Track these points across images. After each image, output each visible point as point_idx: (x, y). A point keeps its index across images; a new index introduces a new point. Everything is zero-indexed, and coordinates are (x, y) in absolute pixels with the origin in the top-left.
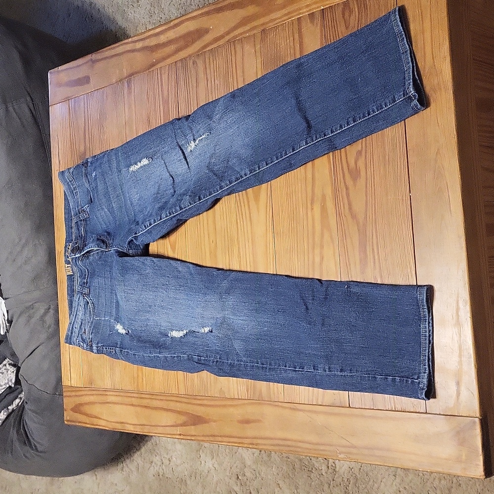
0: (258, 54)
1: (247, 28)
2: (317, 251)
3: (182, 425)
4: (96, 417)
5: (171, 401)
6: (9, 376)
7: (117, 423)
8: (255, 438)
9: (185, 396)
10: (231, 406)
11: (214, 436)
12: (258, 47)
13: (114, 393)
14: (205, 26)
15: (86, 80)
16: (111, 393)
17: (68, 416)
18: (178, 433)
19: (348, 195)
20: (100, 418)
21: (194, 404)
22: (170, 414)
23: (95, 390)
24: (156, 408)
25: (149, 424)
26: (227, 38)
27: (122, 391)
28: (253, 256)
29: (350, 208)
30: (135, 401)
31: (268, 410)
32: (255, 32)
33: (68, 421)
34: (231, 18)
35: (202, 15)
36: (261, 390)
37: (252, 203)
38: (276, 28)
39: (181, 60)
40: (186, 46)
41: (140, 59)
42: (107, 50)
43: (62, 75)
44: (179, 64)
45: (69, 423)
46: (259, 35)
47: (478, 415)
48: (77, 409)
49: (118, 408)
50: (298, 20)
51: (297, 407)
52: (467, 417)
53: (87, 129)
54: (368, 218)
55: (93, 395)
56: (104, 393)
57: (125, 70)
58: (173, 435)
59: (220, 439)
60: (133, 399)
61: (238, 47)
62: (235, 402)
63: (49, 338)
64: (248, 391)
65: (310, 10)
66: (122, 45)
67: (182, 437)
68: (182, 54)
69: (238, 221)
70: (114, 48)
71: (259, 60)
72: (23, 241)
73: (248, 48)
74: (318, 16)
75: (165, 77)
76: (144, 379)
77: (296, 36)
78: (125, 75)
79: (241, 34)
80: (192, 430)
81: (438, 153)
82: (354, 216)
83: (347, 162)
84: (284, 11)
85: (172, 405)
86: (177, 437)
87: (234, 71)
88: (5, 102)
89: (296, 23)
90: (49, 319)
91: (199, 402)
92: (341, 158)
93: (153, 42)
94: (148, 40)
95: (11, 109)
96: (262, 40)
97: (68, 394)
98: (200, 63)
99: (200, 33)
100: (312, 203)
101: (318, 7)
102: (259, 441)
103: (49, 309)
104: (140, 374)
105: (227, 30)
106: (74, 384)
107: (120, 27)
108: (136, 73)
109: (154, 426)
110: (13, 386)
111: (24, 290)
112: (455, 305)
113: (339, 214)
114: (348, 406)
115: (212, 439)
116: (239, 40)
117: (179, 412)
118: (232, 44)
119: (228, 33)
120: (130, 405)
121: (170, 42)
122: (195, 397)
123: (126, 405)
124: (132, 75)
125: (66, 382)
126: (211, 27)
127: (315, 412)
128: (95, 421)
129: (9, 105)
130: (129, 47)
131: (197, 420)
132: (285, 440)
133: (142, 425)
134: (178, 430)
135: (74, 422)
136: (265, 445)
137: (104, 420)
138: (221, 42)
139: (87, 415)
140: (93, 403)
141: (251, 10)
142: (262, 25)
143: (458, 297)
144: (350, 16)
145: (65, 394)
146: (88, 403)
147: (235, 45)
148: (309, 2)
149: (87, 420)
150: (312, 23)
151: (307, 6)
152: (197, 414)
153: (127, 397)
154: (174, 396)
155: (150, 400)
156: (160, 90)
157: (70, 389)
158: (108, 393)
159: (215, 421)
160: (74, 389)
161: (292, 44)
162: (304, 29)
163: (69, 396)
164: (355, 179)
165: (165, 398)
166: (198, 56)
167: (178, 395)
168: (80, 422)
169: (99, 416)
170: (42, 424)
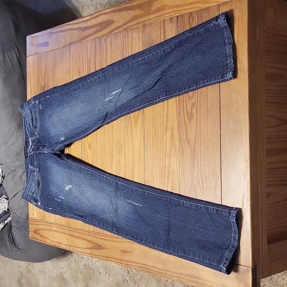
0: (141, 39)
1: (135, 22)
2: (167, 159)
3: (90, 249)
5: (86, 234)
6: (5, 205)
7: (57, 242)
8: (129, 261)
9: (93, 233)
10: (117, 241)
11: (107, 257)
12: (141, 35)
13: (55, 226)
14: (112, 19)
16: (54, 225)
17: (31, 235)
18: (88, 253)
19: (186, 128)
20: (48, 239)
22: (84, 241)
23: (46, 223)
24: (77, 237)
25: (73, 245)
26: (124, 27)
27: (59, 225)
28: (133, 157)
29: (187, 136)
30: (66, 231)
32: (139, 25)
33: (31, 238)
34: (128, 15)
35: (111, 12)
37: (133, 126)
38: (151, 24)
39: (98, 37)
40: (101, 30)
41: (76, 35)
43: (34, 39)
44: (97, 40)
45: (32, 239)
46: (141, 28)
47: (251, 266)
48: (36, 232)
49: (57, 234)
52: (245, 266)
53: (46, 72)
54: (196, 143)
55: (45, 225)
56: (50, 225)
57: (68, 40)
58: (85, 253)
59: (110, 259)
60: (65, 230)
61: (130, 33)
62: (119, 240)
65: (170, 16)
66: (66, 25)
67: (90, 255)
68: (99, 34)
69: (125, 136)
70: (62, 27)
71: (141, 43)
72: (11, 133)
73: (135, 34)
74: (175, 20)
75: (89, 47)
77: (162, 30)
78: (68, 43)
79: (131, 26)
80: (96, 252)
81: (237, 109)
82: (189, 142)
83: (186, 109)
84: (156, 15)
85: (86, 237)
86: (88, 255)
87: (127, 48)
88: (3, 52)
89: (162, 22)
91: (100, 237)
92: (183, 106)
93: (83, 25)
94: (81, 24)
95: (6, 56)
96: (143, 31)
97: (32, 223)
98: (108, 40)
99: (109, 23)
100: (166, 131)
101: (175, 14)
102: (131, 264)
105: (124, 22)
106: (35, 217)
107: (74, 6)
108: (74, 43)
109: (76, 247)
110: (6, 211)
111: (11, 160)
112: (242, 200)
113: (180, 139)
115: (106, 258)
116: (130, 29)
117: (90, 241)
118: (126, 31)
119: (124, 24)
120: (64, 233)
121: (92, 26)
123: (62, 233)
124: (71, 44)
125: (31, 216)
126: (115, 20)
128: (45, 239)
129: (6, 53)
130: (70, 27)
131: (98, 247)
132: (145, 265)
133: (70, 246)
134: (88, 251)
135: (34, 238)
136: (134, 266)
137: (50, 240)
138: (120, 30)
139: (41, 236)
140: (44, 230)
141: (137, 12)
142: (144, 21)
143: (244, 196)
144: (193, 21)
145: (30, 222)
146: (42, 229)
147: (128, 32)
148: (170, 11)
149: (41, 239)
150: (171, 23)
151: (169, 13)
152: (99, 244)
153: (62, 228)
154: (87, 232)
155: (74, 232)
156: (86, 54)
157: (33, 220)
158: (52, 225)
159: (108, 249)
160: (34, 220)
161: (159, 35)
162: (166, 27)
163: (32, 224)
164: (190, 119)
165: (82, 232)
166: (108, 36)
167: (89, 231)
168: (37, 239)
169: (47, 237)
170: (20, 235)
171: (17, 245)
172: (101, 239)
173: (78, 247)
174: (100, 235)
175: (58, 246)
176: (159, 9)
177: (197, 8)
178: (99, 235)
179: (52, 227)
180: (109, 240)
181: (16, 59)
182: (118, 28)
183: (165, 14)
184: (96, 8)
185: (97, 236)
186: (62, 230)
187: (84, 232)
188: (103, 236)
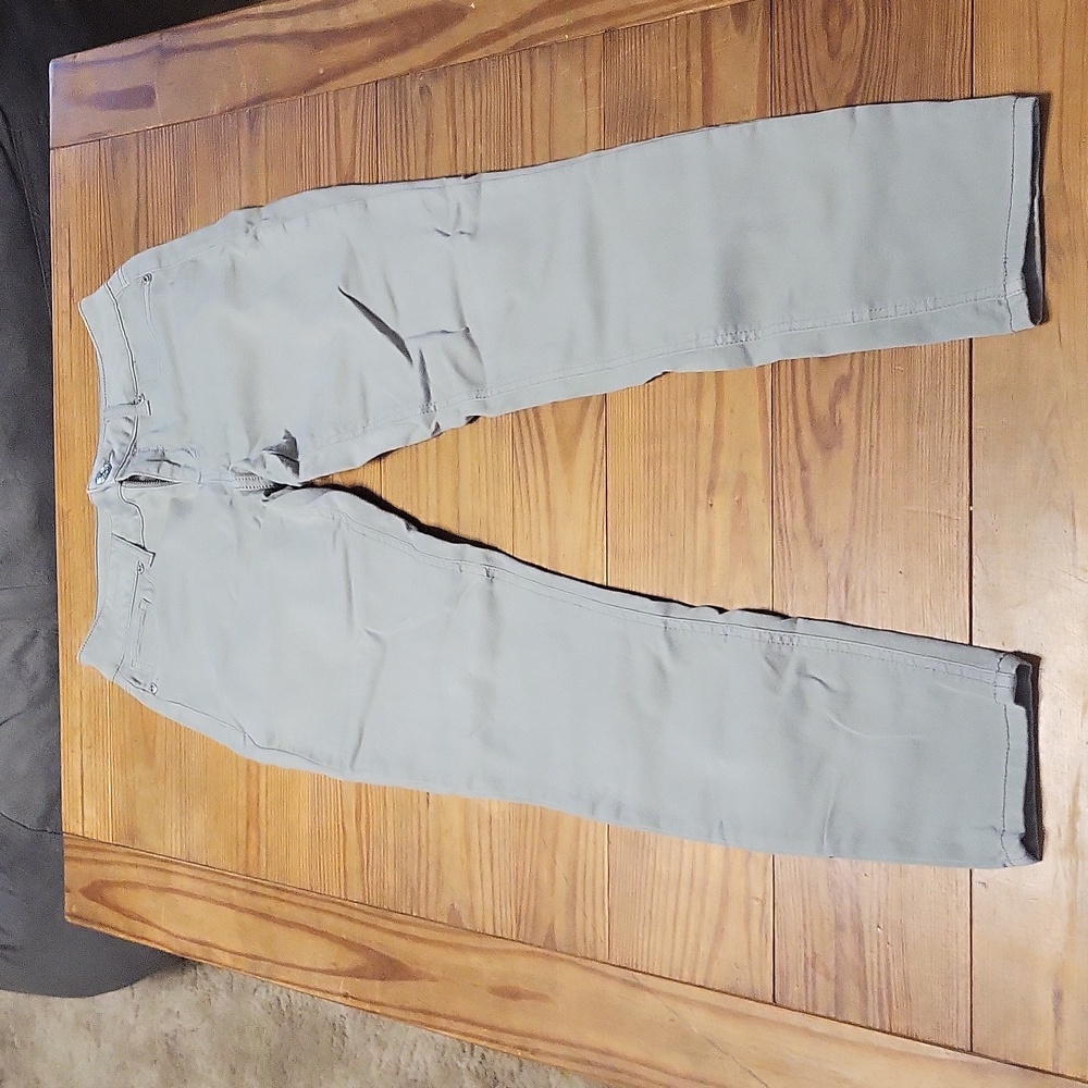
0: (593, 92)
1: (568, 18)
3: (354, 973)
4: (142, 920)
5: (329, 912)
7: (192, 941)
8: (531, 1036)
9: (362, 907)
10: (476, 950)
11: (430, 1013)
12: (593, 73)
13: (187, 871)
15: (143, 97)
16: (179, 869)
17: (73, 904)
18: (341, 990)
19: (805, 484)
20: (148, 922)
21: (383, 930)
22: (322, 942)
23: (142, 856)
24: (289, 924)
25: (271, 958)
26: (514, 38)
27: (208, 868)
29: (808, 519)
30: (236, 897)
31: (567, 976)
32: (587, 32)
33: (73, 916)
36: (552, 925)
37: (555, 465)
38: (642, 28)
39: (391, 78)
40: (405, 46)
41: (285, 63)
42: (195, 30)
43: (84, 73)
44: (384, 90)
45: (77, 922)
46: (597, 43)
48: (95, 892)
49: (196, 907)
50: (702, 18)
51: (642, 982)
52: (1077, 1079)
53: (143, 219)
55: (136, 866)
56: (164, 866)
57: (244, 86)
58: (329, 992)
59: (443, 1022)
60: (234, 893)
61: (541, 66)
62: (487, 943)
63: (33, 704)
64: (519, 922)
66: (238, 19)
67: (349, 1001)
68: (394, 65)
69: (517, 507)
70: (217, 25)
71: (593, 108)
73: (564, 70)
74: (757, 13)
75: (346, 118)
76: (263, 850)
77: (696, 57)
78: (244, 97)
79: (549, 33)
80: (375, 989)
82: (817, 543)
83: (810, 403)
85: (329, 923)
86: (338, 999)
87: (527, 127)
89: (696, 23)
90: (34, 660)
91: (395, 927)
93: (320, 22)
94: (307, 16)
96: (605, 56)
97: (78, 853)
98: (439, 91)
99: (442, 16)
100: (711, 490)
102: (542, 1046)
103: (35, 635)
104: (253, 835)
105: (513, 18)
106: (90, 831)
108: (273, 96)
109: (287, 965)
113: (778, 529)
114: (771, 1000)
115: (422, 1018)
116: (543, 47)
117: (345, 942)
119: (517, 25)
120: (225, 905)
121: (364, 29)
122: (387, 913)
123: (221, 904)
124: (261, 99)
125: (71, 823)
126: (473, 6)
127: (686, 1001)
128: (138, 926)
130: (256, 27)
131: (390, 969)
132: (608, 1053)
133: (255, 957)
134: (342, 984)
135: (87, 921)
136: (555, 1056)
137: (159, 928)
138: (498, 47)
139: (117, 909)
140: (135, 885)
142: (608, 16)
143: (1078, 785)
144: (842, 24)
145: (67, 852)
146: (124, 883)
147: (531, 58)
149: (120, 922)
150: (740, 28)
152: (391, 956)
153: (219, 884)
154: (335, 903)
155: (274, 902)
156: (332, 146)
157: (81, 844)
158: (174, 868)
159: (433, 979)
160: (87, 845)
161: (682, 77)
162: (717, 42)
163: (79, 860)
164: (827, 447)
165: (311, 903)
166: (435, 74)
167: (343, 902)
168: (101, 924)
169: (149, 917)
170: (9, 892)
172: (399, 934)
173: (293, 966)
174: (394, 921)
178: (390, 919)
179: (173, 877)
180: (439, 944)
182: (484, 40)
185: (381, 922)
186: (220, 893)
187: (319, 905)
188: (408, 923)
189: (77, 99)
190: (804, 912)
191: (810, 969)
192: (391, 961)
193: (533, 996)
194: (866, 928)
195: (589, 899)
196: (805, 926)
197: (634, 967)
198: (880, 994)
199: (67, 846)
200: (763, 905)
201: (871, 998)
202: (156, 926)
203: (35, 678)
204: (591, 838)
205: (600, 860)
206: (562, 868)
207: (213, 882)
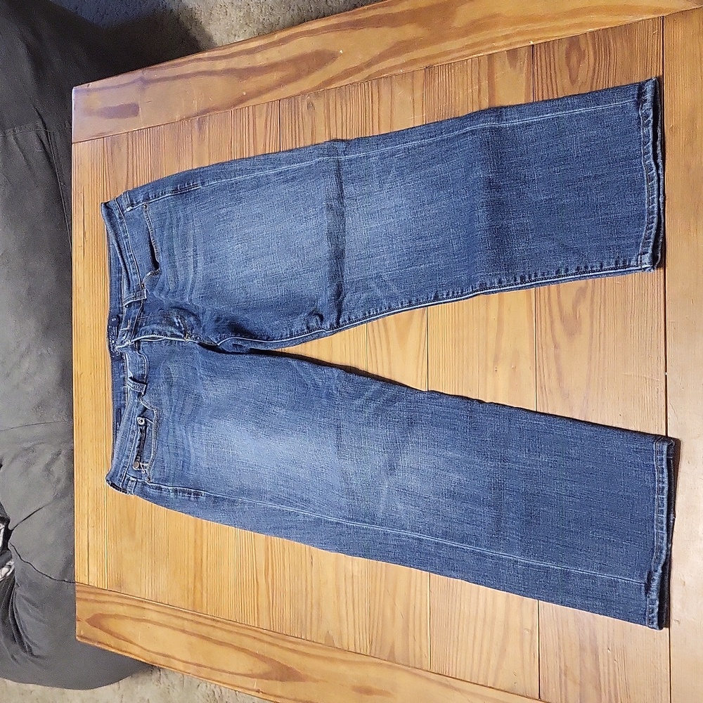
0: (418, 106)
1: (401, 60)
3: (265, 676)
4: (126, 640)
5: (249, 636)
7: (157, 653)
9: (268, 633)
10: (344, 661)
12: (418, 94)
13: (156, 608)
14: (331, 48)
15: (132, 110)
16: (151, 607)
17: (81, 628)
18: (255, 687)
19: (557, 358)
20: (131, 642)
21: (282, 647)
22: (242, 655)
23: (125, 598)
24: (221, 643)
25: (209, 665)
26: (366, 73)
29: (560, 380)
30: (188, 626)
32: (414, 68)
33: (81, 637)
34: (377, 40)
35: (326, 29)
36: (393, 647)
37: (395, 345)
38: (450, 66)
39: (289, 98)
40: (297, 77)
41: (220, 89)
42: (168, 67)
43: (94, 96)
44: (285, 105)
46: (420, 75)
48: (96, 621)
49: (161, 632)
50: (489, 59)
51: (452, 684)
54: (590, 400)
55: (122, 604)
56: (141, 605)
57: (195, 102)
58: (246, 689)
60: (186, 622)
61: (385, 90)
62: (350, 657)
63: (57, 498)
64: (371, 643)
65: (511, 45)
66: (191, 61)
67: (260, 695)
68: (291, 90)
70: (179, 65)
71: (418, 117)
73: (401, 93)
74: (524, 56)
75: (260, 123)
76: (205, 595)
77: (485, 83)
78: (195, 109)
79: (391, 69)
80: (277, 687)
82: (565, 396)
83: (559, 304)
85: (248, 643)
86: (253, 693)
87: (376, 128)
89: (485, 61)
90: (59, 469)
91: (290, 646)
92: (549, 295)
93: (243, 62)
94: (236, 59)
95: (11, 139)
96: (426, 83)
97: (84, 596)
98: (319, 105)
99: (321, 59)
100: (496, 360)
101: (524, 42)
103: (59, 454)
104: (198, 586)
105: (367, 59)
106: (93, 582)
107: (185, 7)
108: (214, 109)
109: (219, 670)
111: (22, 422)
113: (540, 387)
114: (537, 698)
116: (386, 77)
117: (258, 656)
118: (374, 82)
119: (369, 65)
120: (180, 630)
121: (272, 67)
122: (284, 636)
123: (174, 629)
124: (206, 111)
125: (80, 576)
126: (341, 51)
127: (482, 697)
128: (124, 645)
129: (9, 132)
130: (204, 66)
131: (286, 674)
133: (199, 665)
134: (255, 683)
135: (90, 640)
137: (137, 645)
138: (356, 78)
139: (111, 632)
140: (122, 617)
141: (410, 31)
142: (427, 58)
144: (579, 62)
145: (78, 595)
146: (115, 615)
147: (379, 85)
148: (509, 31)
149: (112, 641)
150: (513, 65)
151: (506, 37)
152: (289, 665)
153: (175, 616)
154: (250, 629)
155: (211, 629)
156: (251, 141)
157: (87, 589)
158: (146, 606)
159: (316, 681)
160: (93, 590)
161: (476, 95)
162: (498, 74)
163: (86, 600)
164: (571, 333)
165: (235, 630)
166: (317, 95)
167: (257, 629)
168: (100, 643)
169: (131, 638)
170: (41, 621)
171: (29, 647)
172: (292, 651)
173: (224, 671)
174: (290, 642)
175: (162, 663)
176: (475, 26)
177: (592, 25)
178: (288, 641)
179: (146, 611)
180: (318, 657)
181: (38, 149)
182: (348, 73)
183: (493, 40)
184: (248, 14)
185: (280, 643)
186: (178, 622)
187: (241, 631)
188: (298, 644)
189: (89, 112)
190: (559, 639)
191: (563, 677)
192: (288, 669)
193: (380, 693)
194: (600, 650)
195: (417, 628)
196: (560, 649)
197: (447, 675)
198: (610, 693)
199: (78, 591)
200: (532, 633)
201: (603, 696)
202: (135, 644)
203: (59, 480)
204: (418, 588)
205: (424, 602)
206: (399, 608)
207: (172, 615)
